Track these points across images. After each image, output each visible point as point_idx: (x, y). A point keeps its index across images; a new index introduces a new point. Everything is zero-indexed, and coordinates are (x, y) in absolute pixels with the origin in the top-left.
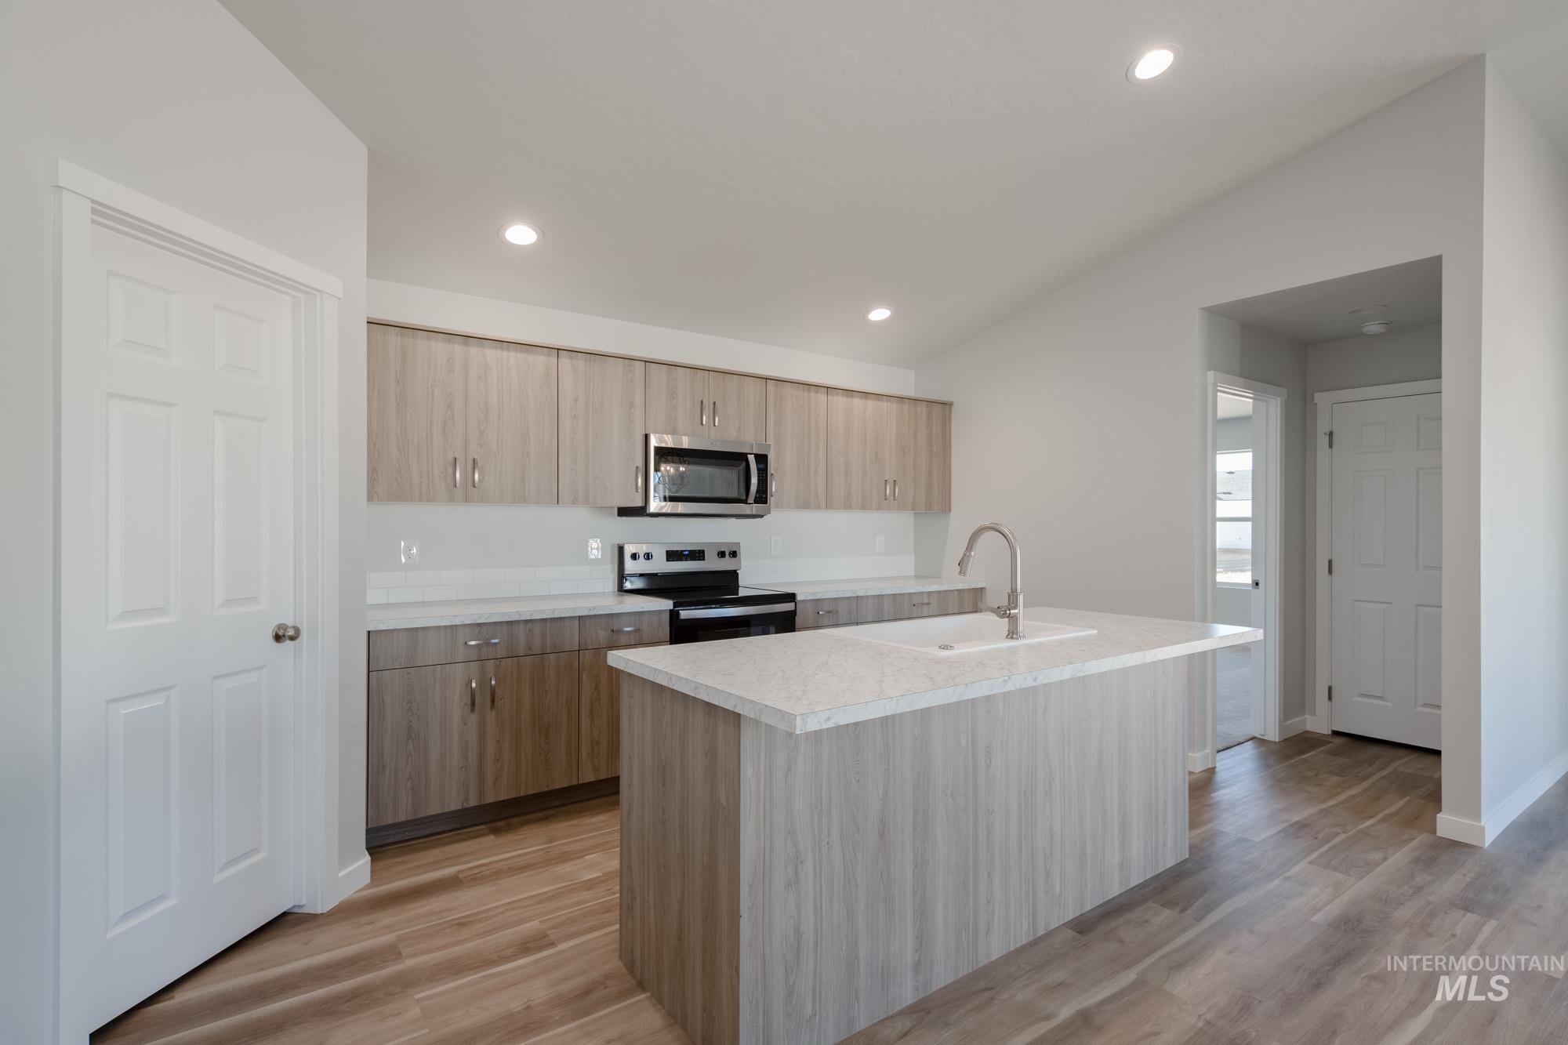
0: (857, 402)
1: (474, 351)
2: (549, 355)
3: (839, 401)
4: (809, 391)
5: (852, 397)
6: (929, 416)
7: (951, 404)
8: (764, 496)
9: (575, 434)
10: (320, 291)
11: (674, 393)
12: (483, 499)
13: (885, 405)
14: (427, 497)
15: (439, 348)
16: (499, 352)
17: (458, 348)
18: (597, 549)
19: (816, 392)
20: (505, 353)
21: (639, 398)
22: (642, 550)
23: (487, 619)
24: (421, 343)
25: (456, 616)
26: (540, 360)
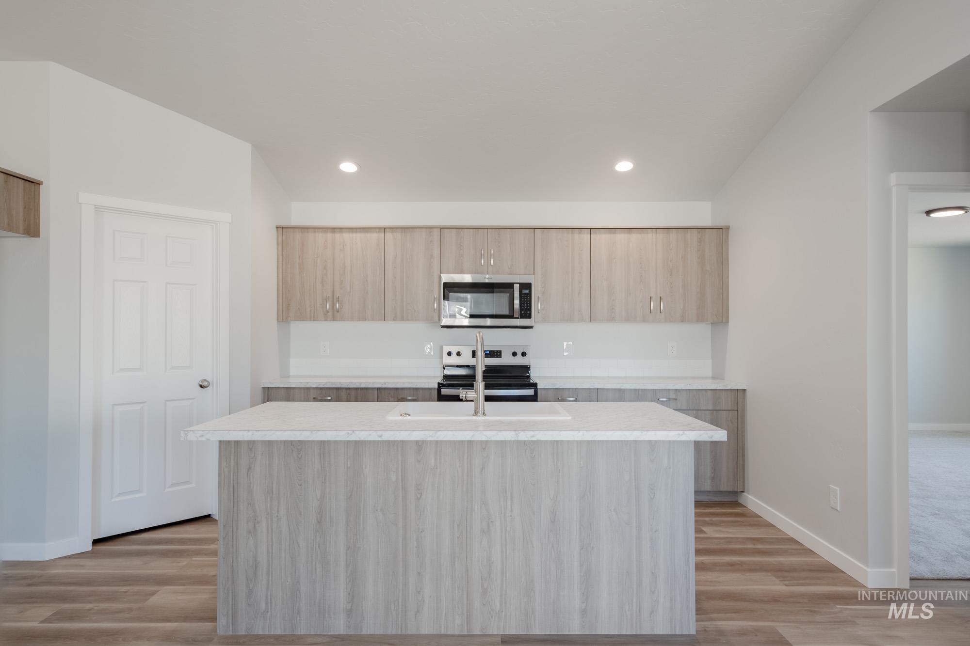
0: (620, 237)
1: (337, 235)
2: (380, 232)
3: (603, 237)
4: (572, 233)
5: (615, 233)
6: (701, 241)
7: (728, 228)
8: (528, 313)
9: (395, 278)
10: (219, 222)
11: (461, 246)
12: (342, 319)
13: (650, 236)
14: (314, 318)
15: (320, 236)
16: (351, 234)
17: (329, 235)
18: (429, 348)
19: (580, 233)
20: (354, 235)
21: (436, 252)
22: (454, 350)
23: (323, 385)
24: (311, 235)
25: (308, 383)
26: (374, 236)
